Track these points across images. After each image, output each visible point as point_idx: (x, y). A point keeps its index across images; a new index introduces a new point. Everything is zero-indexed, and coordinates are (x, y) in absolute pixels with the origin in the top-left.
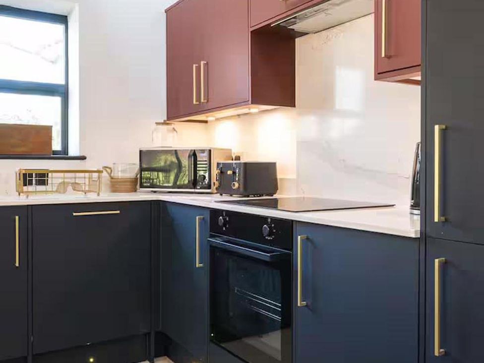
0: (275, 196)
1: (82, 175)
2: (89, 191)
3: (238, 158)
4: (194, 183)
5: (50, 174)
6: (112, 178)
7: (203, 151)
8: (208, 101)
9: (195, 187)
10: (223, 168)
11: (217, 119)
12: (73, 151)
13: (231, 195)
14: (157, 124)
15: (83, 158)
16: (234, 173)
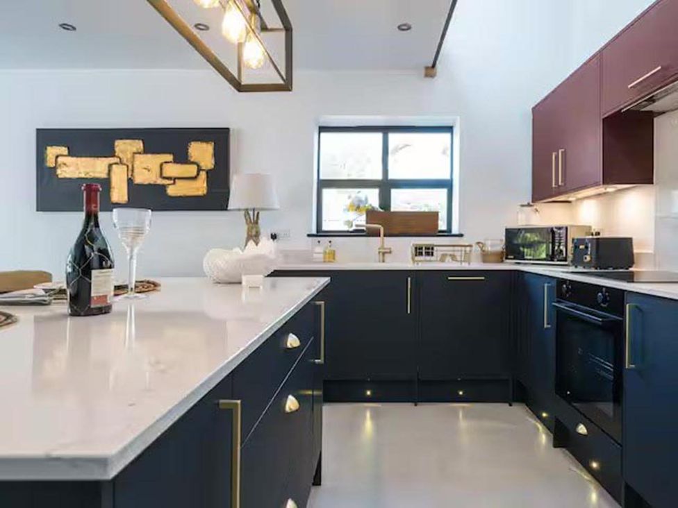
0: (631, 269)
1: (459, 248)
2: (464, 261)
3: (598, 234)
4: (551, 257)
5: (435, 248)
6: (484, 251)
7: (560, 228)
8: (565, 184)
9: (552, 260)
10: (577, 243)
11: (578, 200)
12: (455, 230)
13: (584, 267)
14: (523, 206)
15: (461, 235)
16: (587, 247)
